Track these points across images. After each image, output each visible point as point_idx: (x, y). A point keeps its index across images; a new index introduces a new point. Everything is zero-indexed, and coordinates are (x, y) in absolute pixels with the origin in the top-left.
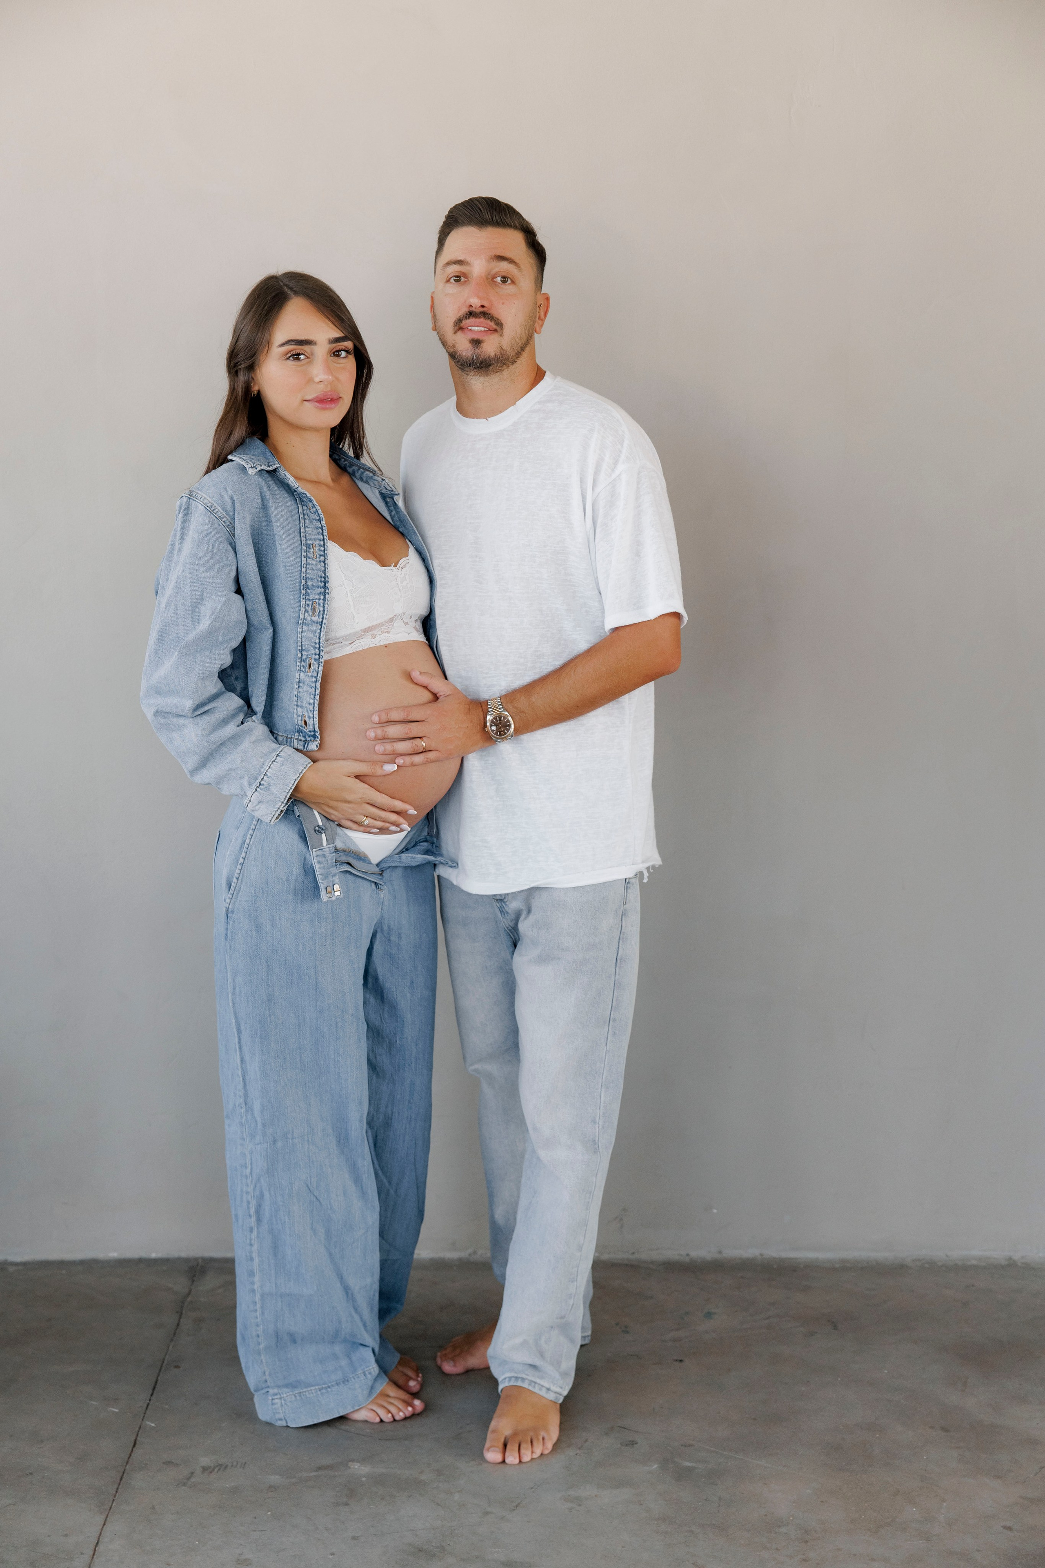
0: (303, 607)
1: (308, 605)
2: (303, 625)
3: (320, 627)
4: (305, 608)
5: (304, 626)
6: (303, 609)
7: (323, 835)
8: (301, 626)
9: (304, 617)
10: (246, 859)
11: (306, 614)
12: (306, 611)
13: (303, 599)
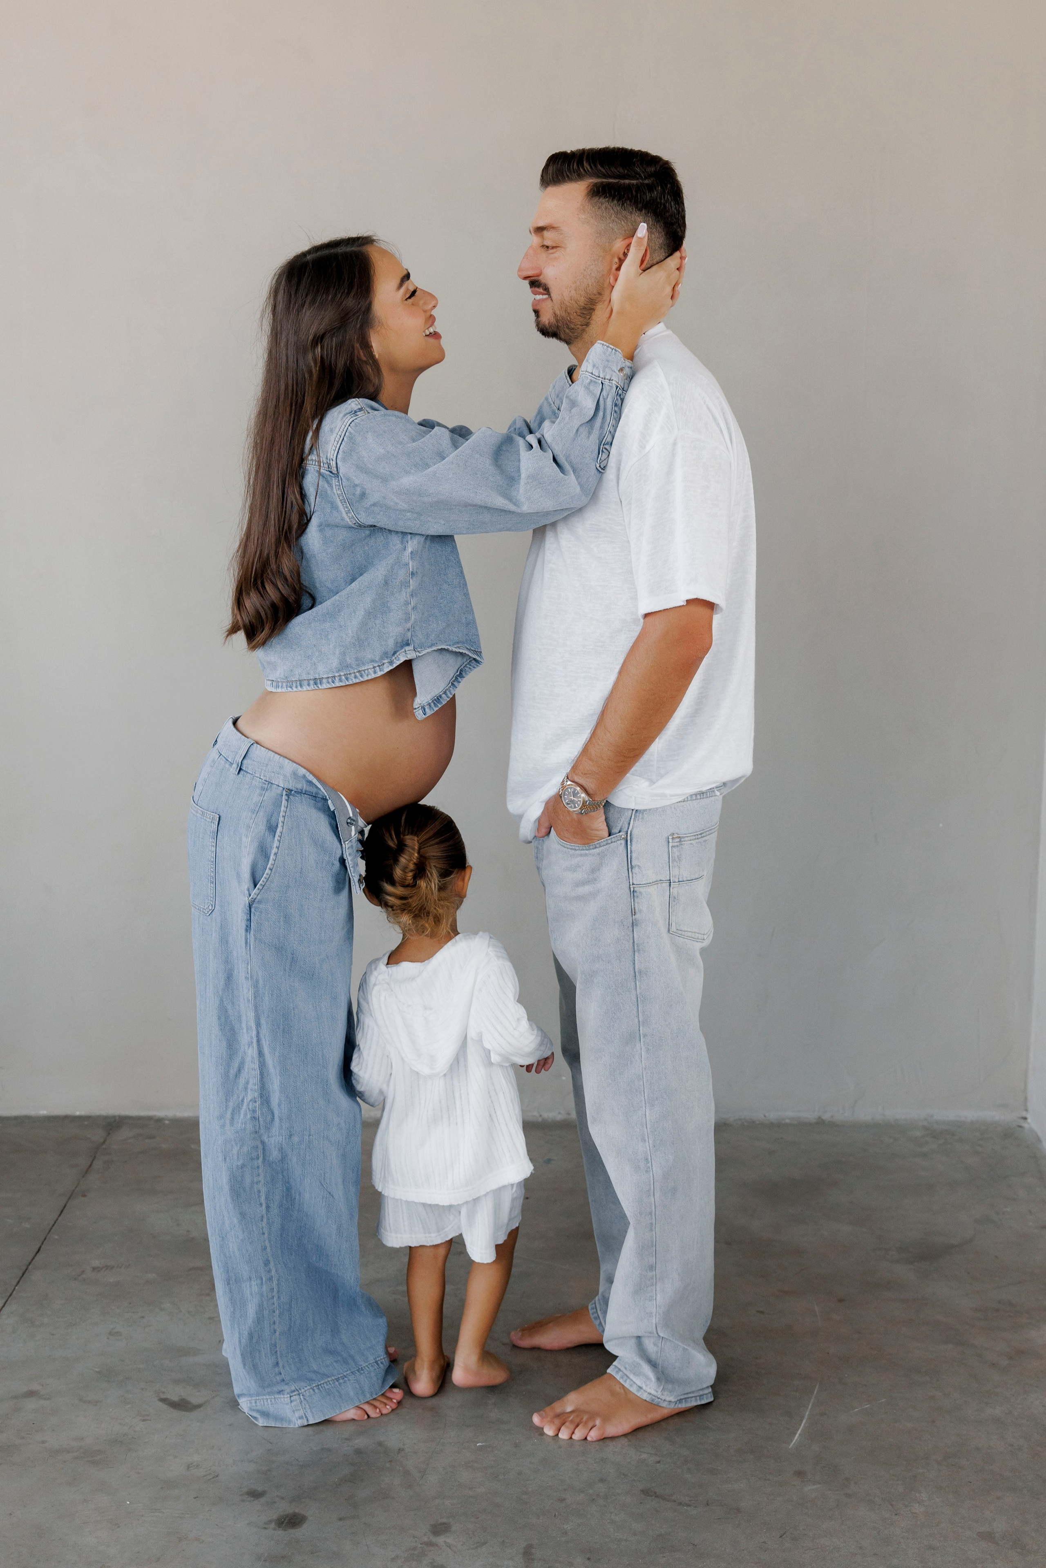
7: (353, 827)
10: (279, 848)
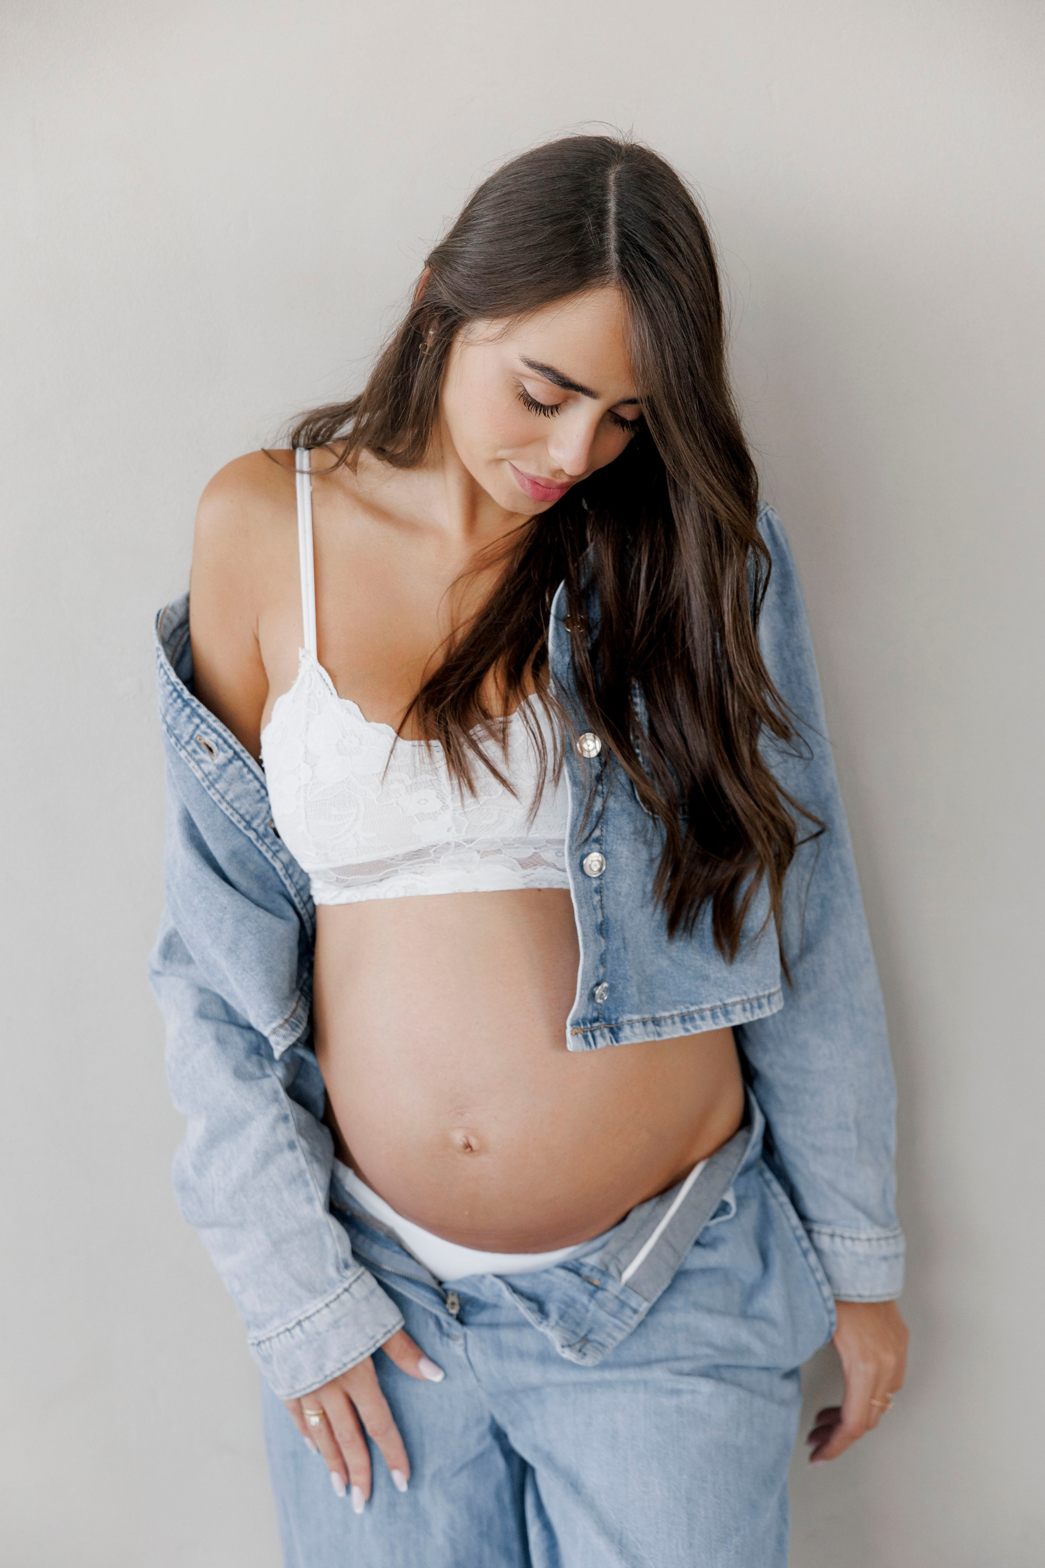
0: (189, 761)
1: (195, 751)
2: (213, 786)
3: (240, 763)
4: (194, 759)
5: (217, 786)
6: (192, 764)
8: (213, 790)
9: (204, 773)
11: (203, 766)
12: (199, 762)
13: (180, 750)
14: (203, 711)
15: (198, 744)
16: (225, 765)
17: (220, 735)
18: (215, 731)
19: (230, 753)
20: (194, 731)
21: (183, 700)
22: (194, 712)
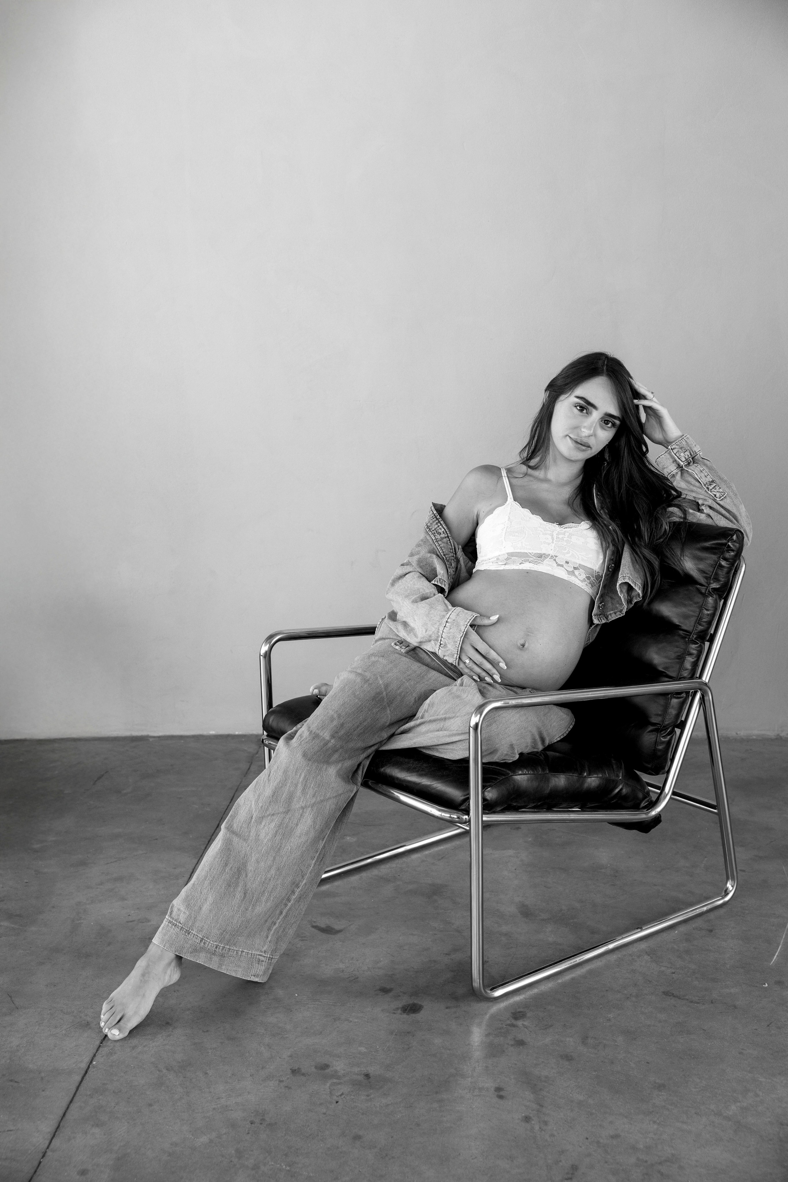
14: (442, 522)
15: (436, 531)
16: (443, 538)
17: (445, 530)
18: (444, 528)
19: (446, 535)
20: (437, 527)
21: (437, 518)
22: (439, 522)
